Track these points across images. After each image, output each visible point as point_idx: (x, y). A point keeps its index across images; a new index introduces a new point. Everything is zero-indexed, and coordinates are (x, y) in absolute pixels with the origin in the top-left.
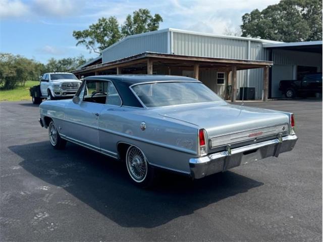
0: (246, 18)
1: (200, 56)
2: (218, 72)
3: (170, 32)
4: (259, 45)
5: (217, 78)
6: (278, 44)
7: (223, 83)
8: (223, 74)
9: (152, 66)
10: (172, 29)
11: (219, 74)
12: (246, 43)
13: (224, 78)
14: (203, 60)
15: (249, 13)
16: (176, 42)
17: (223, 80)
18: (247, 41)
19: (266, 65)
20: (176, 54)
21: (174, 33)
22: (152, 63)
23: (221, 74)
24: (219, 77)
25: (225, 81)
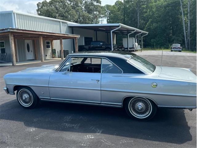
0: (39, 5)
1: (44, 31)
2: (46, 41)
3: (14, 13)
4: (66, 25)
5: (46, 45)
6: (76, 25)
7: (49, 47)
8: (49, 42)
9: (13, 38)
10: (15, 11)
11: (47, 42)
12: (59, 23)
13: (50, 45)
14: (45, 34)
15: (41, 2)
16: (18, 20)
17: (49, 46)
18: (60, 22)
19: (76, 37)
20: (19, 28)
21: (16, 14)
22: (13, 36)
23: (48, 42)
24: (47, 44)
25: (50, 47)
